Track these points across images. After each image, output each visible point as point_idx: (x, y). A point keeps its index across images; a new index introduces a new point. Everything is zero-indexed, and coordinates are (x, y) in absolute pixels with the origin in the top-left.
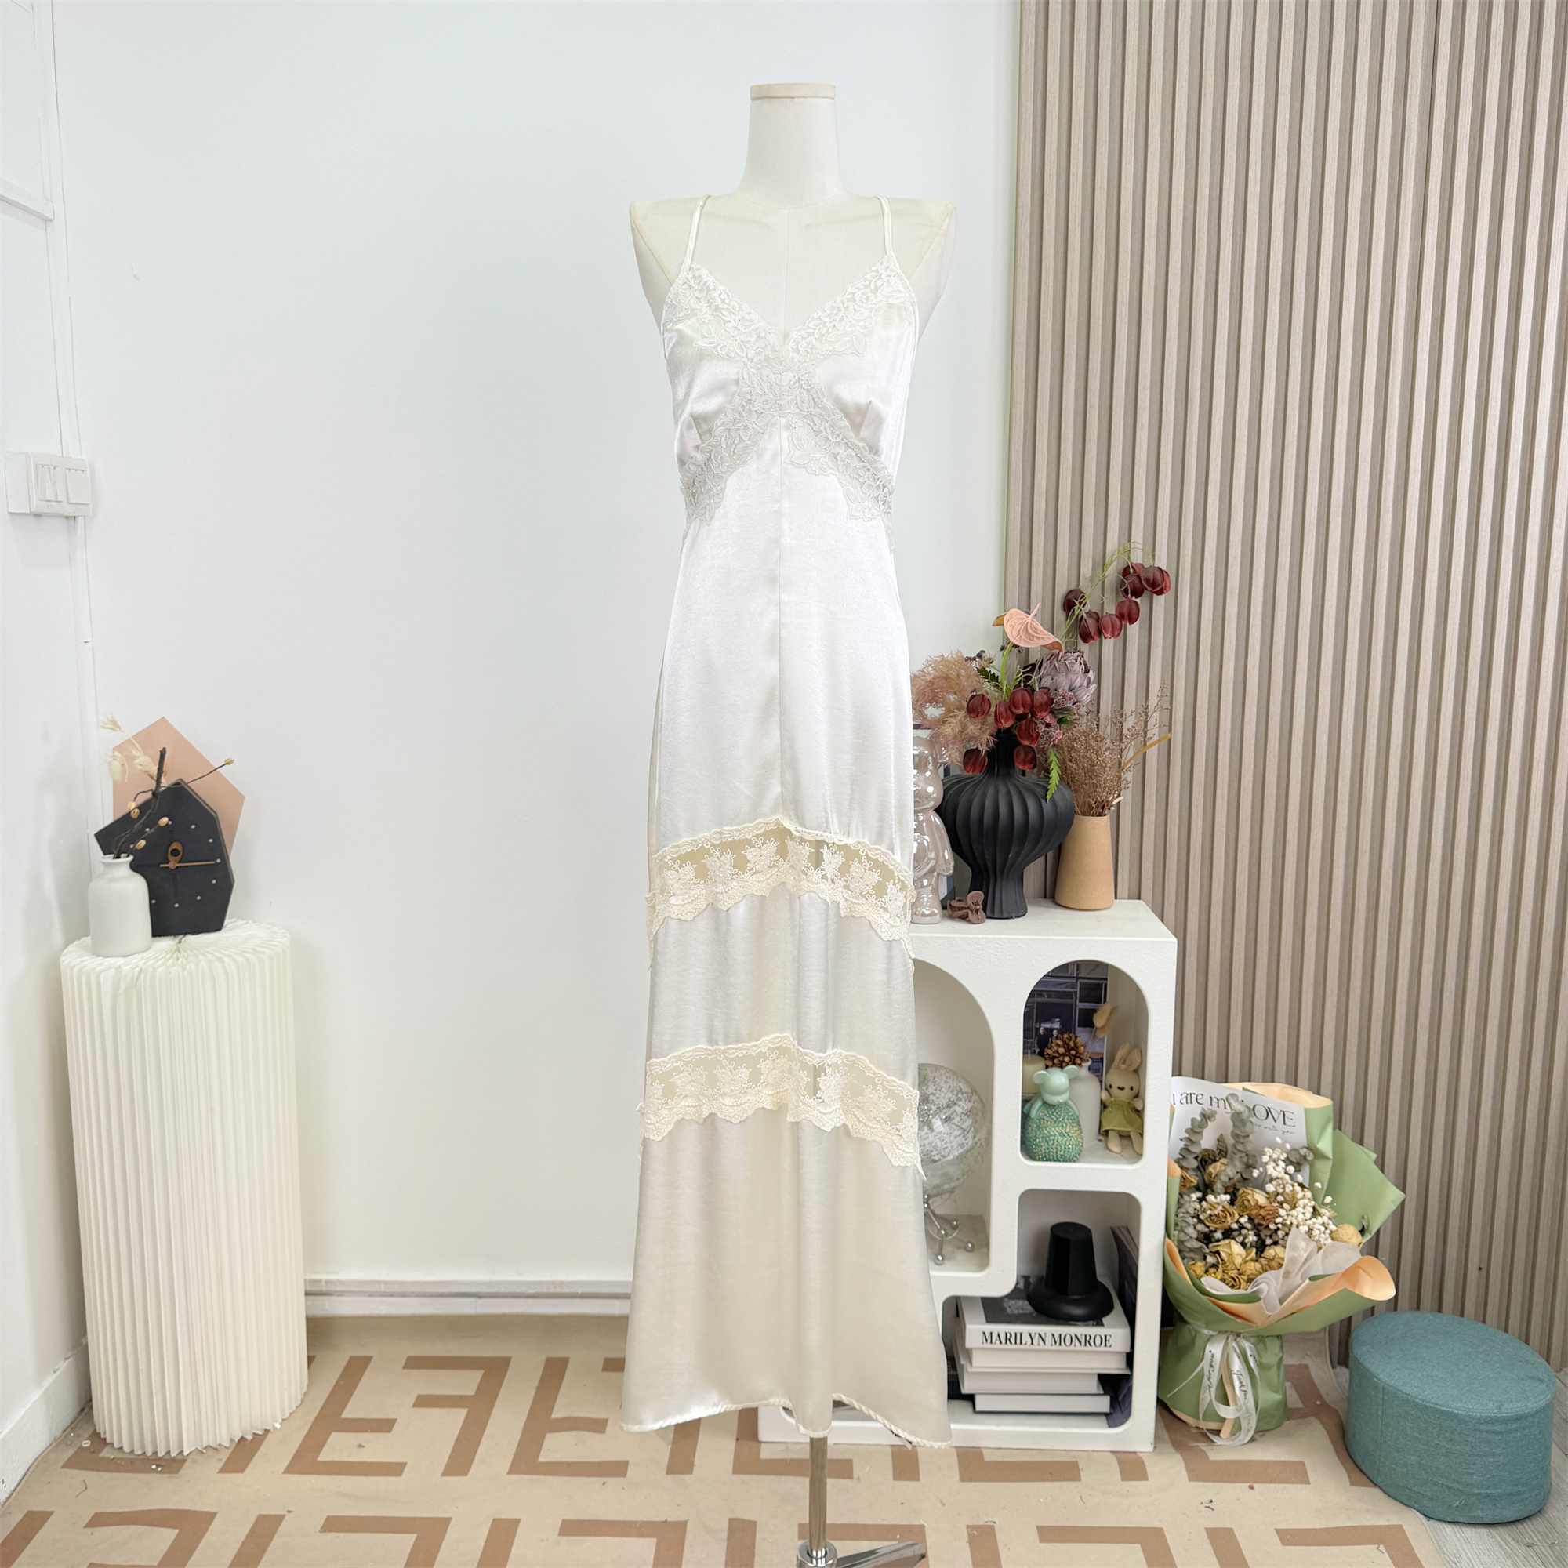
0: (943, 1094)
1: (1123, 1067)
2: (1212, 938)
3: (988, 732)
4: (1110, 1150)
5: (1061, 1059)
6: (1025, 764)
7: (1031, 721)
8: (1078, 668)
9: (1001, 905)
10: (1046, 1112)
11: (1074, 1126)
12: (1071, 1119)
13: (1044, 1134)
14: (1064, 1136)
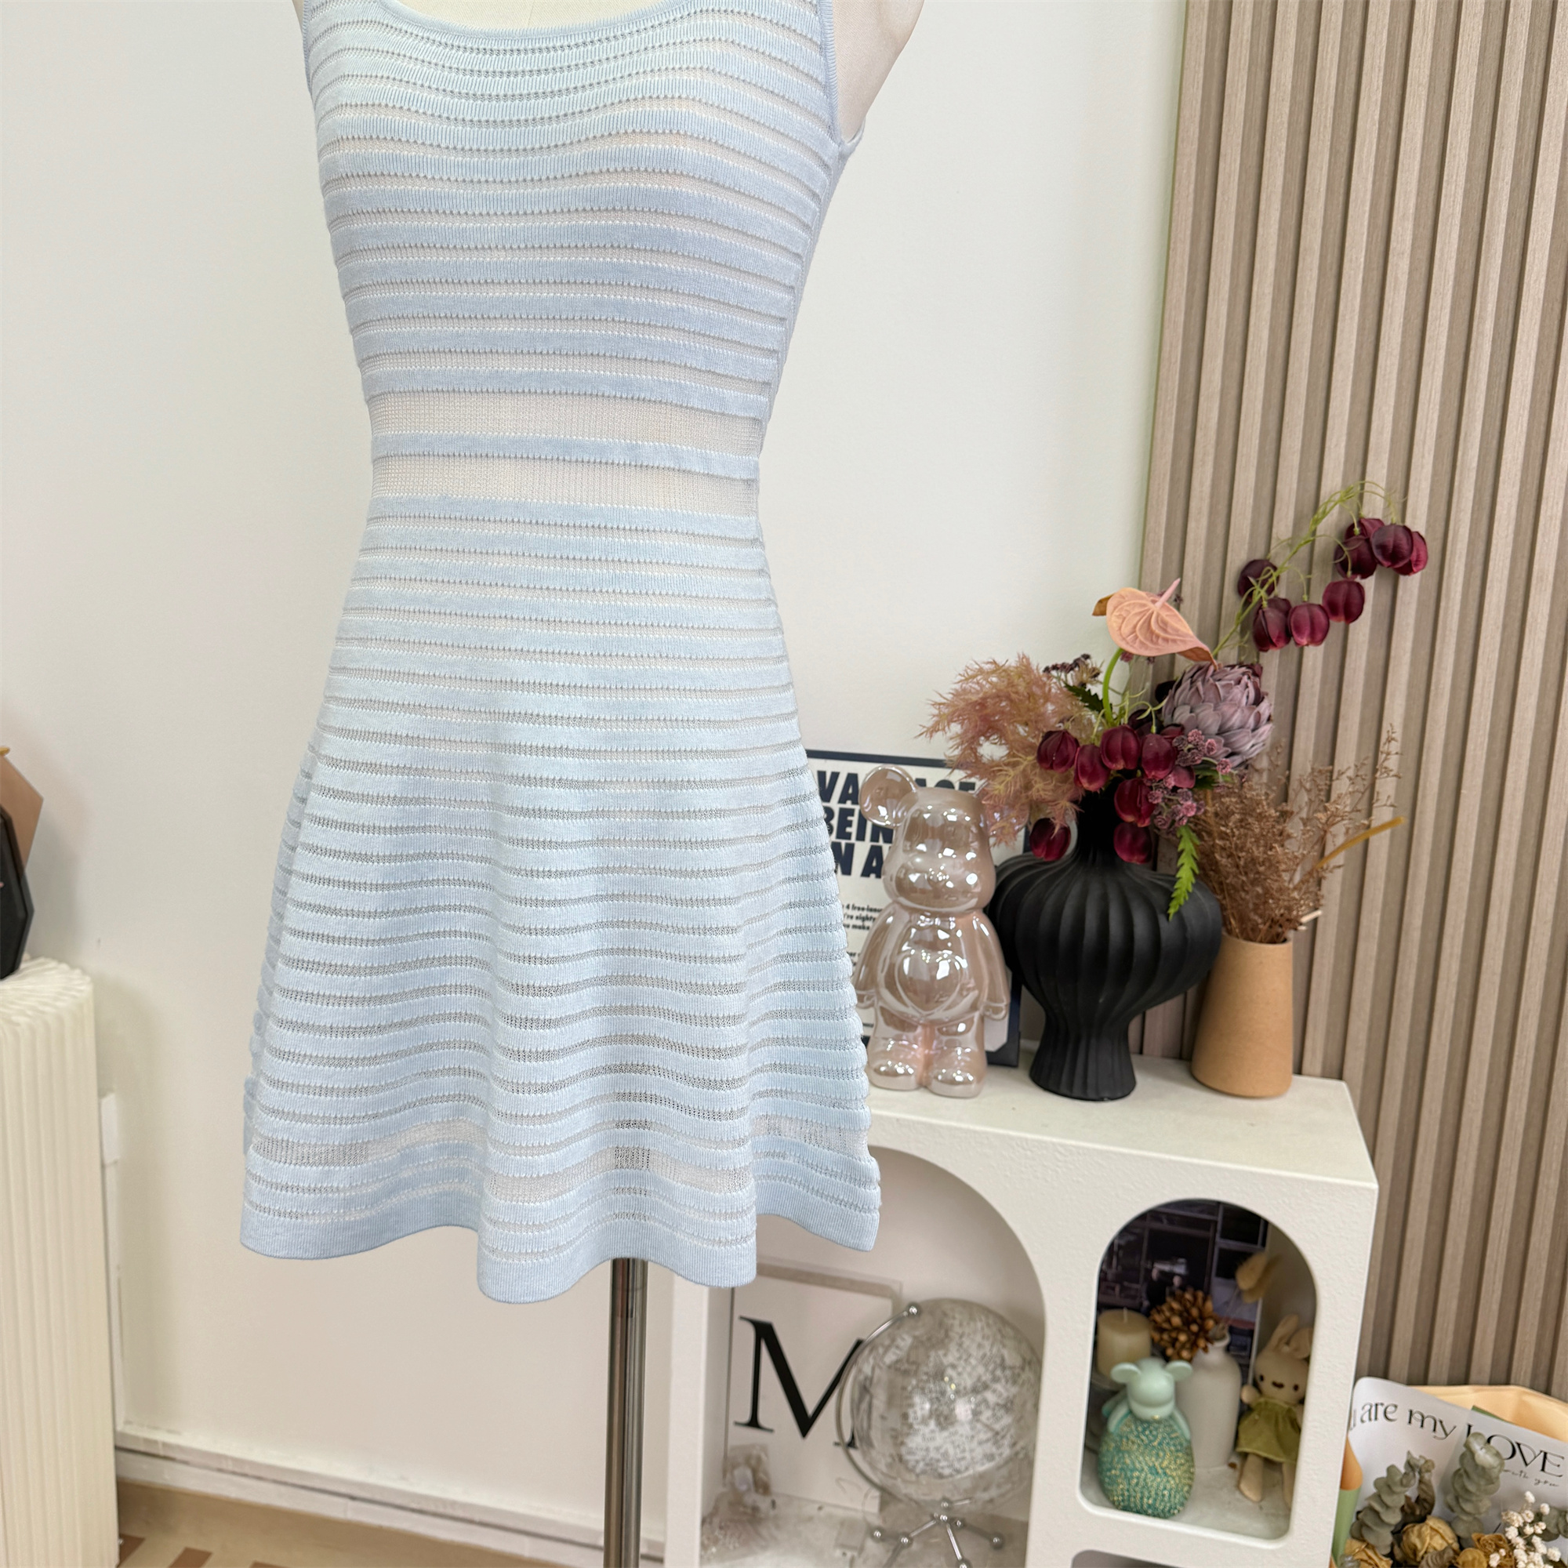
0: (969, 1369)
1: (1286, 1349)
2: (1461, 1155)
3: (1068, 795)
4: (1242, 1493)
5: (1174, 1335)
6: (1132, 851)
7: (1141, 783)
8: (1242, 695)
9: (1085, 1077)
10: (1133, 1427)
11: (1177, 1457)
12: (1175, 1445)
13: (1124, 1463)
14: (1157, 1473)
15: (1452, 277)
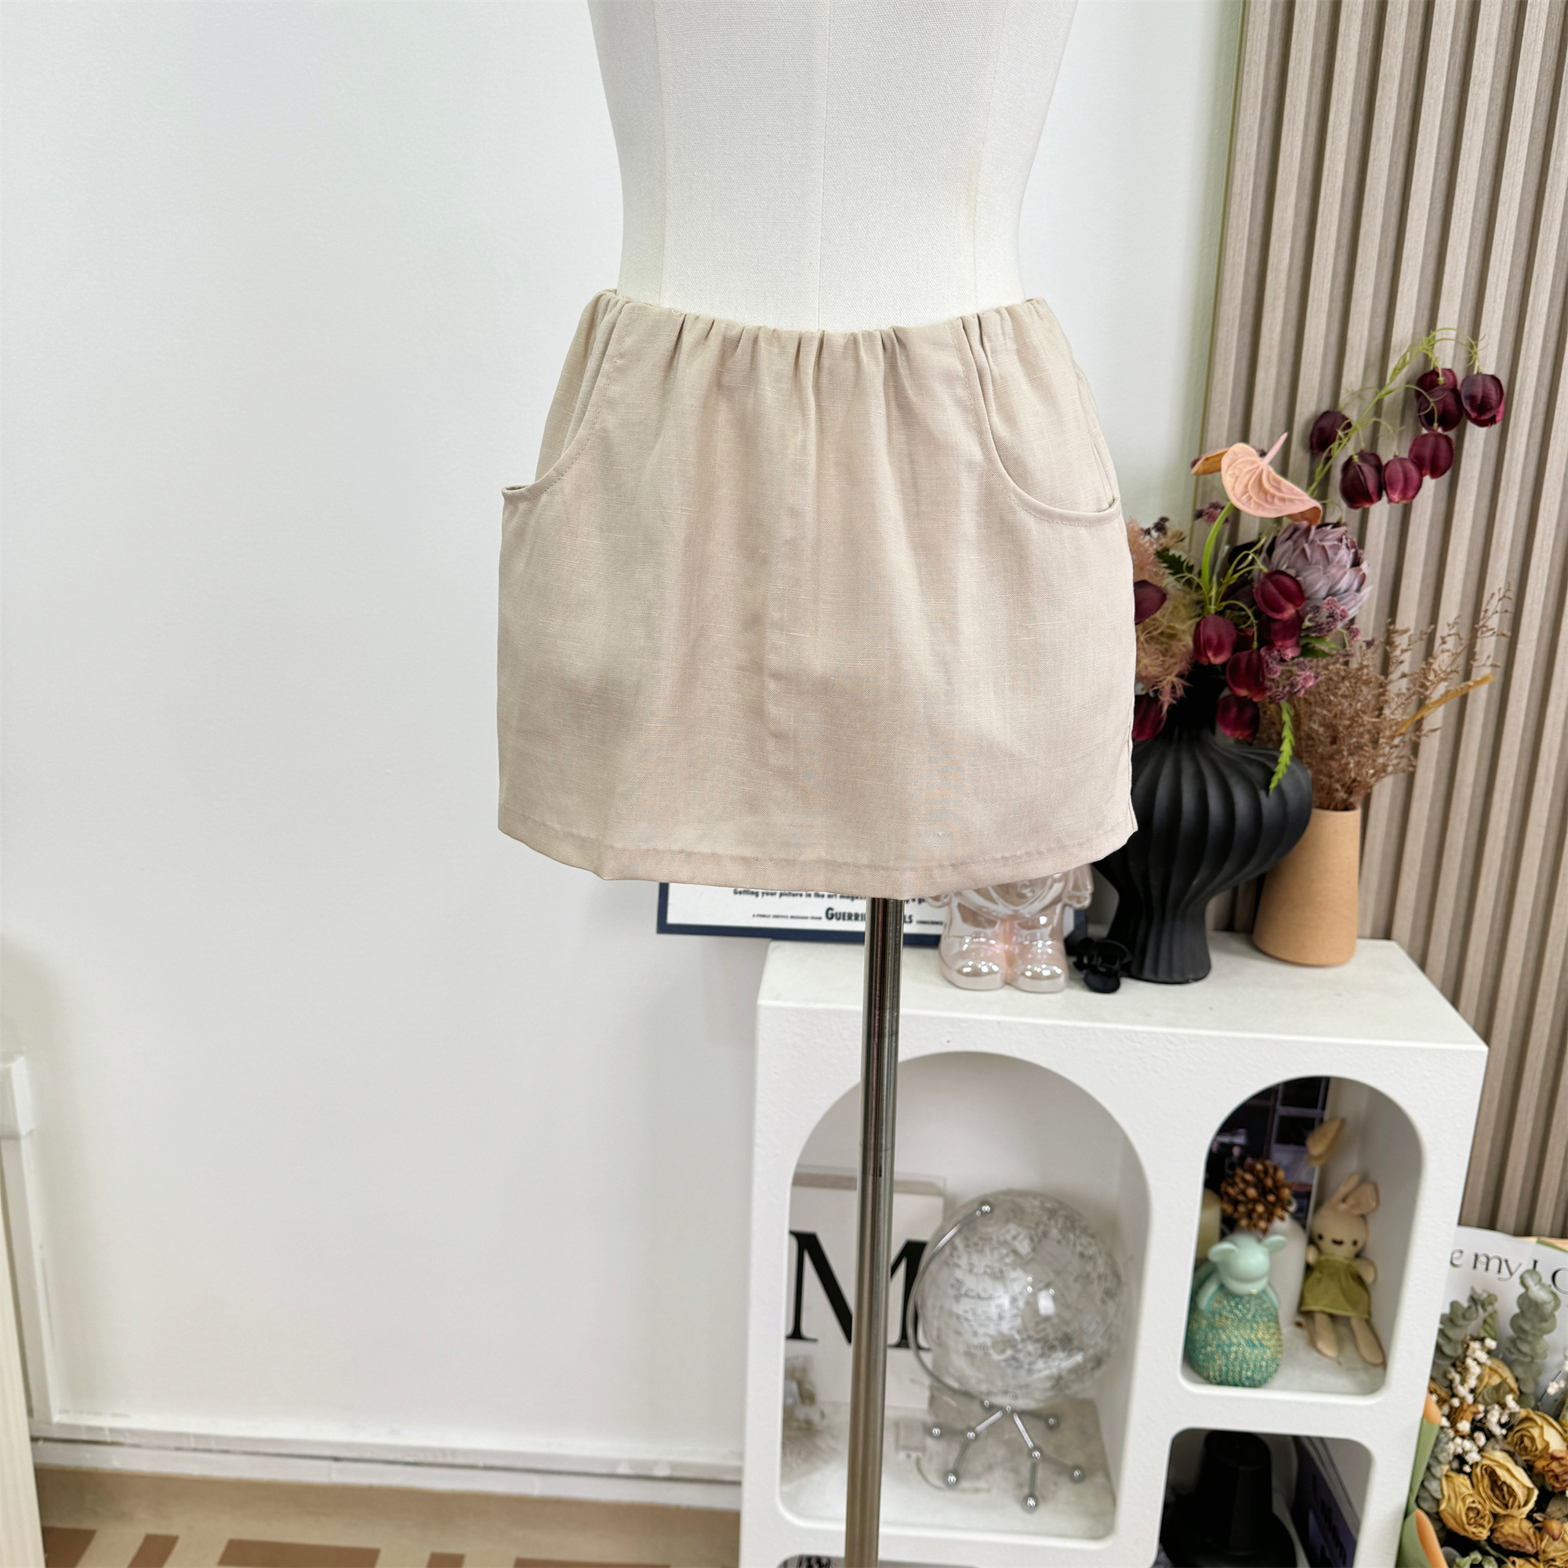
1: (1343, 1207)
3: (1177, 669)
4: (1319, 1351)
5: (1250, 1206)
6: (1235, 726)
8: (1345, 556)
9: (1170, 961)
10: (1225, 1303)
11: (1269, 1327)
12: (1267, 1317)
13: (1220, 1339)
14: (1254, 1345)
15: (1532, 109)
